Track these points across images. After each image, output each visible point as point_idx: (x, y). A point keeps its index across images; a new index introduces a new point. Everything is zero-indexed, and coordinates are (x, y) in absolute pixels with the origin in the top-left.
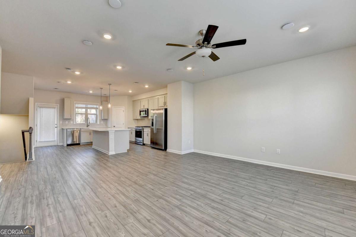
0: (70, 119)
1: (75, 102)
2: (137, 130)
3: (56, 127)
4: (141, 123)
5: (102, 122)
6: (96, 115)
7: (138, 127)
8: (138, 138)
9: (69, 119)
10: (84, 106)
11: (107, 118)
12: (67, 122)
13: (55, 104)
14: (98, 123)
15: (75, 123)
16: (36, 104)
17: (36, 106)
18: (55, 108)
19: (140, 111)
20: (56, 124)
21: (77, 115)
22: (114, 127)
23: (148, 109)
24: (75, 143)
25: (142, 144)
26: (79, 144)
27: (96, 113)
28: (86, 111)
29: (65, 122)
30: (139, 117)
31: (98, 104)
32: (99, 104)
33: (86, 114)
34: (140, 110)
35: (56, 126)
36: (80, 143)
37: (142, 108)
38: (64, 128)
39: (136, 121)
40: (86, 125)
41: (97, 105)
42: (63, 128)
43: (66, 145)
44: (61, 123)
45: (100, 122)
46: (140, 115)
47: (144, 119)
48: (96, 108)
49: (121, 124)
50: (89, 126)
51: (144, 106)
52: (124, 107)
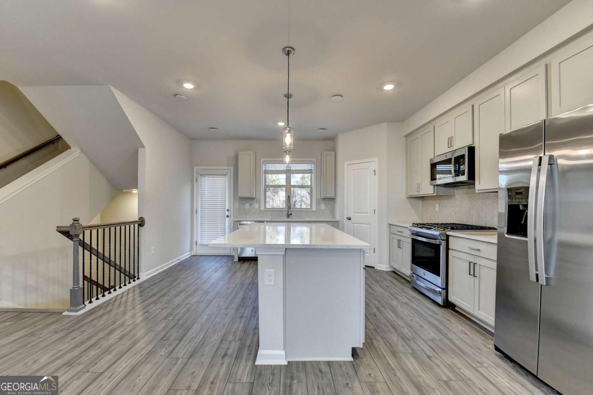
0: (253, 199)
1: (262, 160)
2: (420, 239)
3: (228, 217)
4: (437, 209)
5: (323, 206)
6: (310, 187)
7: (422, 226)
8: (421, 272)
9: (250, 199)
11: (332, 195)
12: (247, 206)
13: (226, 168)
14: (314, 207)
15: (262, 208)
16: (195, 168)
17: (195, 173)
18: (225, 175)
19: (433, 166)
20: (228, 210)
21: (268, 188)
22: (350, 219)
23: (471, 150)
25: (440, 300)
27: (309, 184)
28: (288, 179)
29: (244, 204)
30: (427, 189)
31: (312, 159)
32: (316, 160)
33: (288, 187)
34: (431, 160)
35: (227, 213)
37: (442, 150)
39: (420, 202)
41: (311, 163)
43: (236, 259)
44: (237, 207)
45: (318, 203)
46: (433, 178)
47: (450, 197)
48: (310, 171)
49: (367, 213)
50: (291, 214)
51: (450, 141)
52: (376, 159)
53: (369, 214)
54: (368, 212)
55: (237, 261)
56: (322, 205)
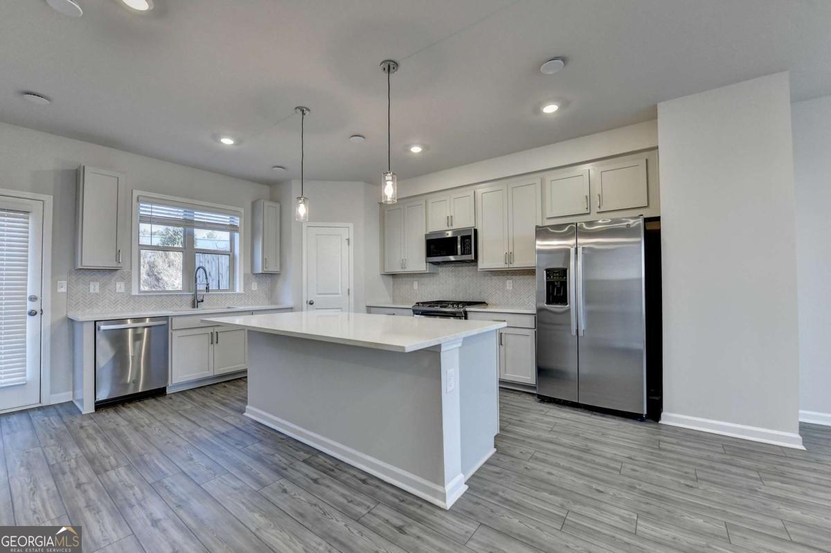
0: (112, 271)
3: (33, 313)
4: (416, 287)
5: (254, 286)
6: (230, 254)
9: (106, 272)
10: (178, 213)
11: (277, 269)
12: (94, 287)
14: (239, 288)
15: (135, 292)
19: (430, 243)
20: (33, 298)
21: (144, 252)
22: (311, 303)
23: (476, 231)
24: (130, 391)
26: (160, 393)
27: (228, 249)
28: (188, 238)
29: (86, 283)
30: (420, 266)
32: (242, 211)
33: (189, 251)
34: (427, 236)
35: (31, 306)
36: (164, 389)
37: (437, 229)
38: (79, 316)
40: (190, 299)
41: (233, 213)
42: (71, 316)
43: (88, 408)
44: (64, 290)
45: (247, 283)
46: (429, 254)
48: (232, 229)
49: (338, 294)
50: (202, 301)
51: (450, 220)
52: (351, 225)
53: (340, 296)
54: (340, 292)
55: (94, 411)
56: (253, 284)
